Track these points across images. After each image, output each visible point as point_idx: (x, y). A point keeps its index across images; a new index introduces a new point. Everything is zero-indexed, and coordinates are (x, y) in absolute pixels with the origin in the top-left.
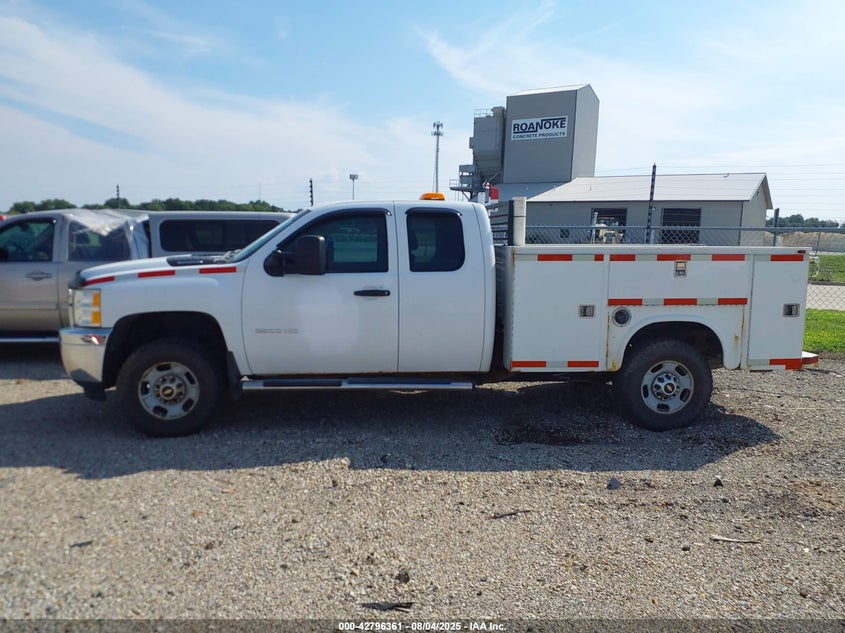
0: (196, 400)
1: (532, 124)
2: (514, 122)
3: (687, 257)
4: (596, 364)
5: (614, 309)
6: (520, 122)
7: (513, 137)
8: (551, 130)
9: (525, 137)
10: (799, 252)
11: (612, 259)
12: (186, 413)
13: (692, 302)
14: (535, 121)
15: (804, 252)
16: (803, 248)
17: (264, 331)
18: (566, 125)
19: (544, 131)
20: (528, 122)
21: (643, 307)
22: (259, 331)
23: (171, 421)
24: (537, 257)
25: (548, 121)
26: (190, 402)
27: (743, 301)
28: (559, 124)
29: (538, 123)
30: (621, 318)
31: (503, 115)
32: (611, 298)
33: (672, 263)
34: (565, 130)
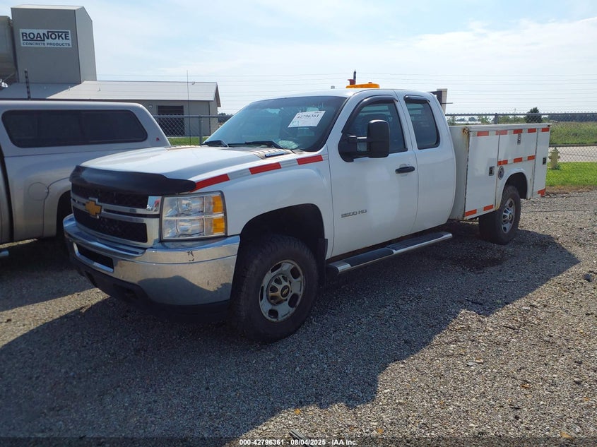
0: (300, 294)
1: (38, 34)
2: (22, 31)
3: (521, 131)
4: (493, 207)
5: (499, 168)
6: (28, 31)
7: (22, 43)
8: (57, 41)
9: (34, 45)
12: (294, 309)
13: (521, 160)
14: (41, 32)
17: (349, 215)
18: (70, 38)
19: (50, 41)
20: (36, 32)
21: (507, 165)
22: (344, 216)
23: (284, 320)
24: (476, 134)
25: (53, 33)
26: (295, 297)
28: (63, 36)
29: (44, 34)
30: (501, 174)
31: (9, 24)
32: (499, 161)
34: (70, 42)
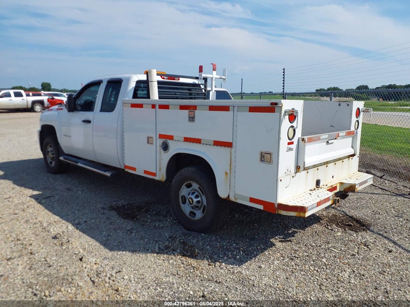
3: (194, 108)
4: (154, 174)
5: (162, 141)
10: (272, 104)
11: (159, 108)
13: (198, 141)
15: (276, 104)
16: (274, 101)
17: (66, 136)
21: (173, 141)
22: (64, 135)
24: (130, 105)
27: (229, 145)
30: (165, 147)
32: (160, 133)
33: (187, 111)
